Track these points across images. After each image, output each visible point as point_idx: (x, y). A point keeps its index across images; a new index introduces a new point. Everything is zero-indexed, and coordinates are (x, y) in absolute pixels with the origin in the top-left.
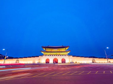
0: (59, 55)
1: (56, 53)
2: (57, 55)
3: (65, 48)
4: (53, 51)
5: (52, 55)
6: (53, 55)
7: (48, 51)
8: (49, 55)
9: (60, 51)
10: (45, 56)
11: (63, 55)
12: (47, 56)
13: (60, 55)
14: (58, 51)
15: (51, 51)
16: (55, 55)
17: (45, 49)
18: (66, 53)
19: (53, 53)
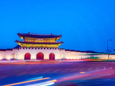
0: (46, 49)
1: (40, 45)
2: (43, 49)
3: (55, 39)
4: (36, 41)
5: (34, 48)
6: (36, 48)
7: (28, 41)
8: (29, 48)
9: (48, 41)
10: (24, 48)
11: (52, 48)
12: (27, 48)
13: (48, 49)
14: (45, 41)
15: (33, 41)
16: (39, 49)
17: (24, 38)
18: (56, 45)
19: (37, 45)
